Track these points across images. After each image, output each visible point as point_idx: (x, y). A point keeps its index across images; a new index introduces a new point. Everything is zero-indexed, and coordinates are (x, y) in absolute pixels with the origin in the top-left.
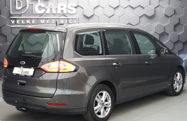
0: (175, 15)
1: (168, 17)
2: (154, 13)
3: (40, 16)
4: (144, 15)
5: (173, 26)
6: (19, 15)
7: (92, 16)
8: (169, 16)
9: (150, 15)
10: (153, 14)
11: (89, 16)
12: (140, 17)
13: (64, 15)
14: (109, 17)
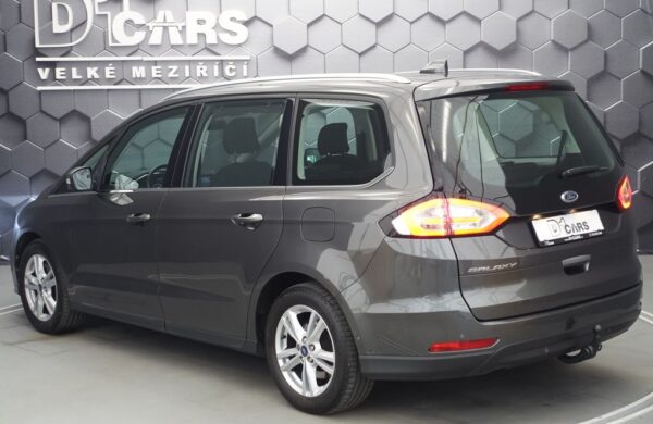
0: (590, 42)
1: (565, 50)
2: (514, 39)
3: (130, 55)
4: (482, 45)
5: (585, 81)
6: (64, 52)
7: (303, 50)
8: (569, 46)
9: (499, 45)
10: (510, 42)
11: (291, 53)
12: (466, 53)
13: (209, 49)
14: (360, 55)
